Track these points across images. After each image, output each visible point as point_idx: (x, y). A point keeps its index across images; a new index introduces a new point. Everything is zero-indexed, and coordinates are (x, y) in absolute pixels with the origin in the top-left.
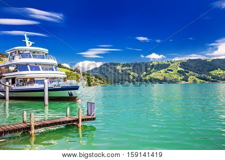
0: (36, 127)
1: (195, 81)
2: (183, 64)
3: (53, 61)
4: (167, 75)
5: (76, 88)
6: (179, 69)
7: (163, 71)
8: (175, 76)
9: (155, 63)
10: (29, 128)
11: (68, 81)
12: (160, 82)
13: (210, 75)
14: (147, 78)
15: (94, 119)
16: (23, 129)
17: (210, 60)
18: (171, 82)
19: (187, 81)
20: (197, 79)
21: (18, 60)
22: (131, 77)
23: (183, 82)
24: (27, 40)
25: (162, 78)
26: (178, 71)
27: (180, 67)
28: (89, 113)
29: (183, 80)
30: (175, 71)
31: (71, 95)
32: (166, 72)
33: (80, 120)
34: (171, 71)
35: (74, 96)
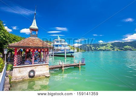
0: (64, 67)
1: (117, 50)
2: (112, 44)
3: (66, 44)
4: (106, 48)
5: (73, 53)
6: (111, 46)
7: (104, 47)
8: (109, 49)
9: (101, 44)
10: (62, 67)
11: (71, 50)
12: (104, 50)
13: (124, 48)
14: (98, 49)
15: (85, 65)
16: (60, 67)
17: (123, 42)
18: (108, 50)
19: (114, 50)
20: (118, 49)
21: (56, 43)
22: (92, 49)
23: (113, 51)
24: (58, 37)
25: (104, 49)
26: (111, 47)
27: (111, 45)
28: (83, 62)
29: (113, 50)
30: (109, 46)
31: (72, 55)
32: (106, 47)
33: (80, 65)
34: (108, 46)
35: (73, 55)
